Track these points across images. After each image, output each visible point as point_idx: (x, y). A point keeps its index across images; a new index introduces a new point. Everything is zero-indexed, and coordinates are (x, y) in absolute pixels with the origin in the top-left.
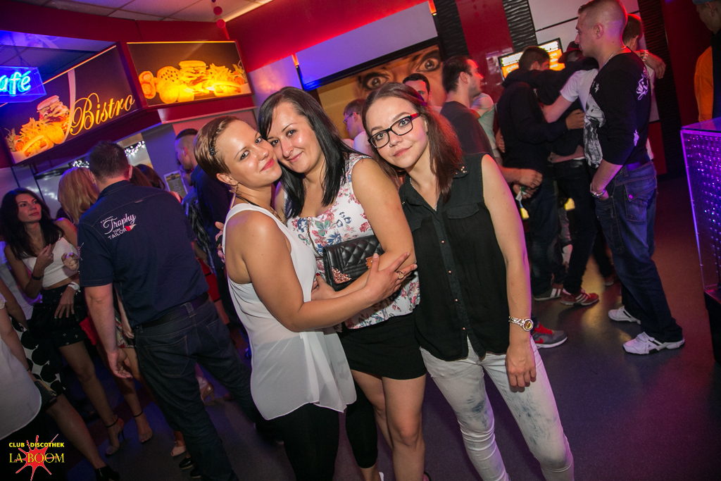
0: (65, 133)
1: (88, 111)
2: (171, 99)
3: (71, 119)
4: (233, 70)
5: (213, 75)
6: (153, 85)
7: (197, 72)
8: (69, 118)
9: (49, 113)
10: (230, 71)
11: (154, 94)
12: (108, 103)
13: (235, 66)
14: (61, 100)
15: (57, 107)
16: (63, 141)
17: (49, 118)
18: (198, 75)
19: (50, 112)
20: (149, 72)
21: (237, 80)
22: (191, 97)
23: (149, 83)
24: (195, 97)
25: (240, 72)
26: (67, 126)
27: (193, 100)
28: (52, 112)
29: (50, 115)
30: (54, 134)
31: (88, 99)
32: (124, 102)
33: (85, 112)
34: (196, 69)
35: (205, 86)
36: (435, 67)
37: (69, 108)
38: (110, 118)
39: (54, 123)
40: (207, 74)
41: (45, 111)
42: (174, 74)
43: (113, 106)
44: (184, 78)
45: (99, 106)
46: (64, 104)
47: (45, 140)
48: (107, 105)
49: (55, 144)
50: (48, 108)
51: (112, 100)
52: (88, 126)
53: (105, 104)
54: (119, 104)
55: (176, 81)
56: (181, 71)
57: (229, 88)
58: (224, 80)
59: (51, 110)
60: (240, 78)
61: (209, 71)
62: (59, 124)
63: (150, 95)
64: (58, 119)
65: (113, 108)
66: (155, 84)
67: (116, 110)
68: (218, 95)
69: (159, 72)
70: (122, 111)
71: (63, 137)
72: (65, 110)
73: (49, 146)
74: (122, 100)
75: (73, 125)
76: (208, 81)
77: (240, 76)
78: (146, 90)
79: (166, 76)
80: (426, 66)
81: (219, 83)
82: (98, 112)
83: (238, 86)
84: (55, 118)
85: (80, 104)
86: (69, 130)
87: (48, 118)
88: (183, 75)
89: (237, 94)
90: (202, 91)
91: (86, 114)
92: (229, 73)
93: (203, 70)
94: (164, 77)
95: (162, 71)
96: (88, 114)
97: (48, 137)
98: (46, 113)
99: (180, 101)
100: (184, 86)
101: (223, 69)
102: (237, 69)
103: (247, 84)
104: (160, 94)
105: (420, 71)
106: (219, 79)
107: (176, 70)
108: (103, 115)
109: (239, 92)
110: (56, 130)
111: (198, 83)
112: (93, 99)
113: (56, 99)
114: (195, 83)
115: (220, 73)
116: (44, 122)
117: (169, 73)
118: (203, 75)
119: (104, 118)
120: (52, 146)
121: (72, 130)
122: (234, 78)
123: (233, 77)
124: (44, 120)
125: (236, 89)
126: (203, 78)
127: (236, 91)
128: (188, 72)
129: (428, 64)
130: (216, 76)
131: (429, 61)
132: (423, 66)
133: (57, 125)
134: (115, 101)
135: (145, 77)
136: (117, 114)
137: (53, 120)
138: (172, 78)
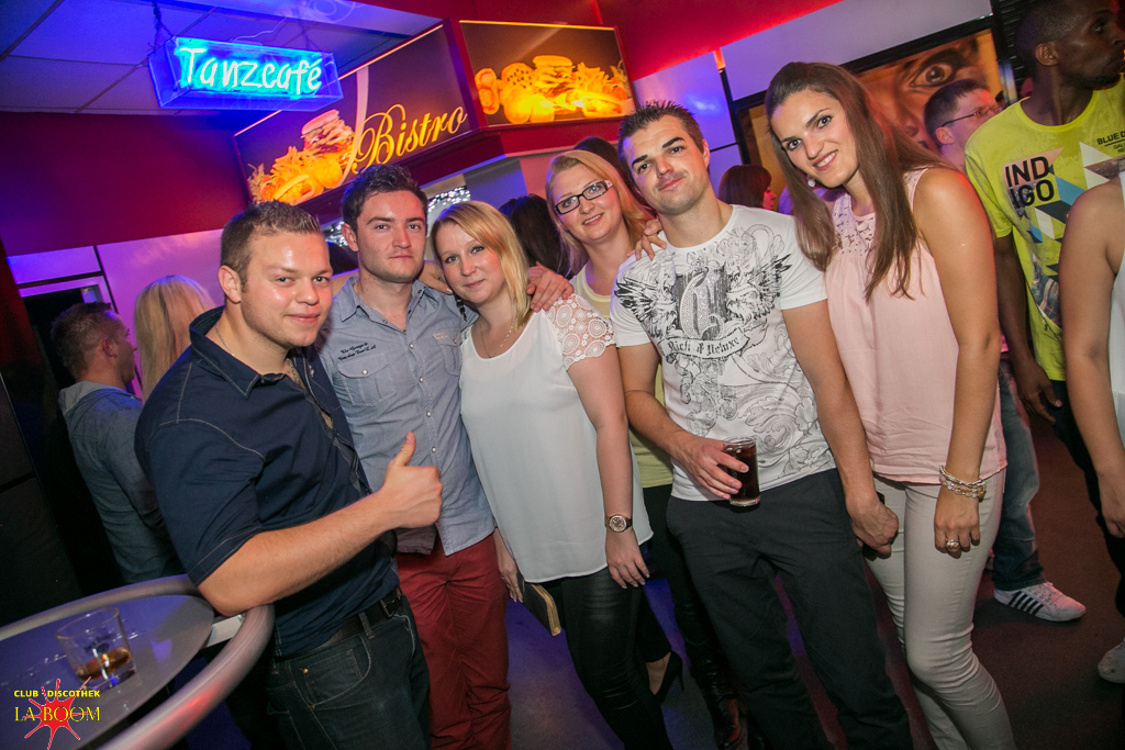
0: (343, 170)
1: (385, 135)
2: (521, 116)
3: (355, 147)
4: (611, 76)
5: (581, 81)
6: (495, 92)
7: (559, 76)
8: (352, 146)
9: (320, 138)
10: (607, 76)
11: (497, 107)
12: (421, 121)
13: (613, 69)
14: (341, 117)
15: (334, 128)
16: (339, 184)
17: (320, 146)
18: (561, 80)
19: (321, 136)
20: (490, 70)
21: (616, 92)
22: (549, 117)
23: (489, 89)
24: (556, 116)
25: (621, 78)
26: (347, 159)
27: (552, 120)
28: (325, 136)
29: (322, 142)
30: (326, 172)
31: (386, 115)
32: (447, 119)
33: (379, 136)
34: (557, 69)
35: (570, 99)
36: (945, 78)
37: (354, 130)
38: (422, 145)
39: (326, 155)
40: (573, 79)
41: (314, 136)
42: (526, 76)
43: (429, 125)
44: (540, 84)
45: (404, 126)
46: (346, 124)
47: (311, 183)
48: (418, 124)
49: (325, 189)
50: (320, 131)
51: (427, 116)
52: (382, 159)
53: (416, 121)
54: (439, 122)
55: (529, 88)
56: (536, 72)
57: (605, 105)
58: (597, 91)
59: (325, 133)
60: (620, 89)
61: (576, 74)
62: (336, 156)
63: (490, 108)
64: (334, 149)
65: (429, 129)
66: (499, 91)
67: (433, 131)
68: (589, 114)
69: (504, 72)
70: (444, 134)
71: (340, 178)
72: (347, 132)
73: (315, 192)
74: (445, 116)
75: (358, 157)
76: (575, 91)
77: (620, 85)
78: (485, 99)
79: (515, 79)
80: (929, 78)
81: (592, 95)
82: (402, 135)
83: (618, 102)
84: (329, 146)
85: (373, 124)
86: (352, 165)
87: (318, 147)
88: (538, 79)
89: (616, 115)
90: (565, 106)
91: (382, 140)
92: (605, 80)
93: (567, 73)
94: (512, 80)
95: (509, 70)
96: (385, 139)
97: (315, 178)
98: (315, 139)
99: (534, 121)
100: (540, 96)
101: (597, 72)
102: (616, 75)
103: (631, 100)
104: (505, 106)
105: (915, 86)
106: (590, 89)
107: (530, 69)
108: (409, 140)
109: (619, 112)
110: (329, 166)
111: (560, 93)
112: (396, 115)
113: (333, 115)
114: (555, 92)
115: (592, 79)
116: (310, 154)
117: (519, 73)
118: (568, 80)
119: (410, 147)
120: (320, 192)
121: (355, 166)
122: (612, 89)
123: (611, 87)
124: (311, 150)
125: (614, 107)
126: (568, 86)
127: (614, 110)
128: (545, 73)
129: (933, 73)
130: (586, 84)
131: (934, 69)
132: (922, 77)
133: (332, 158)
134: (432, 118)
135: (484, 78)
136: (434, 139)
137: (325, 149)
138: (524, 83)
